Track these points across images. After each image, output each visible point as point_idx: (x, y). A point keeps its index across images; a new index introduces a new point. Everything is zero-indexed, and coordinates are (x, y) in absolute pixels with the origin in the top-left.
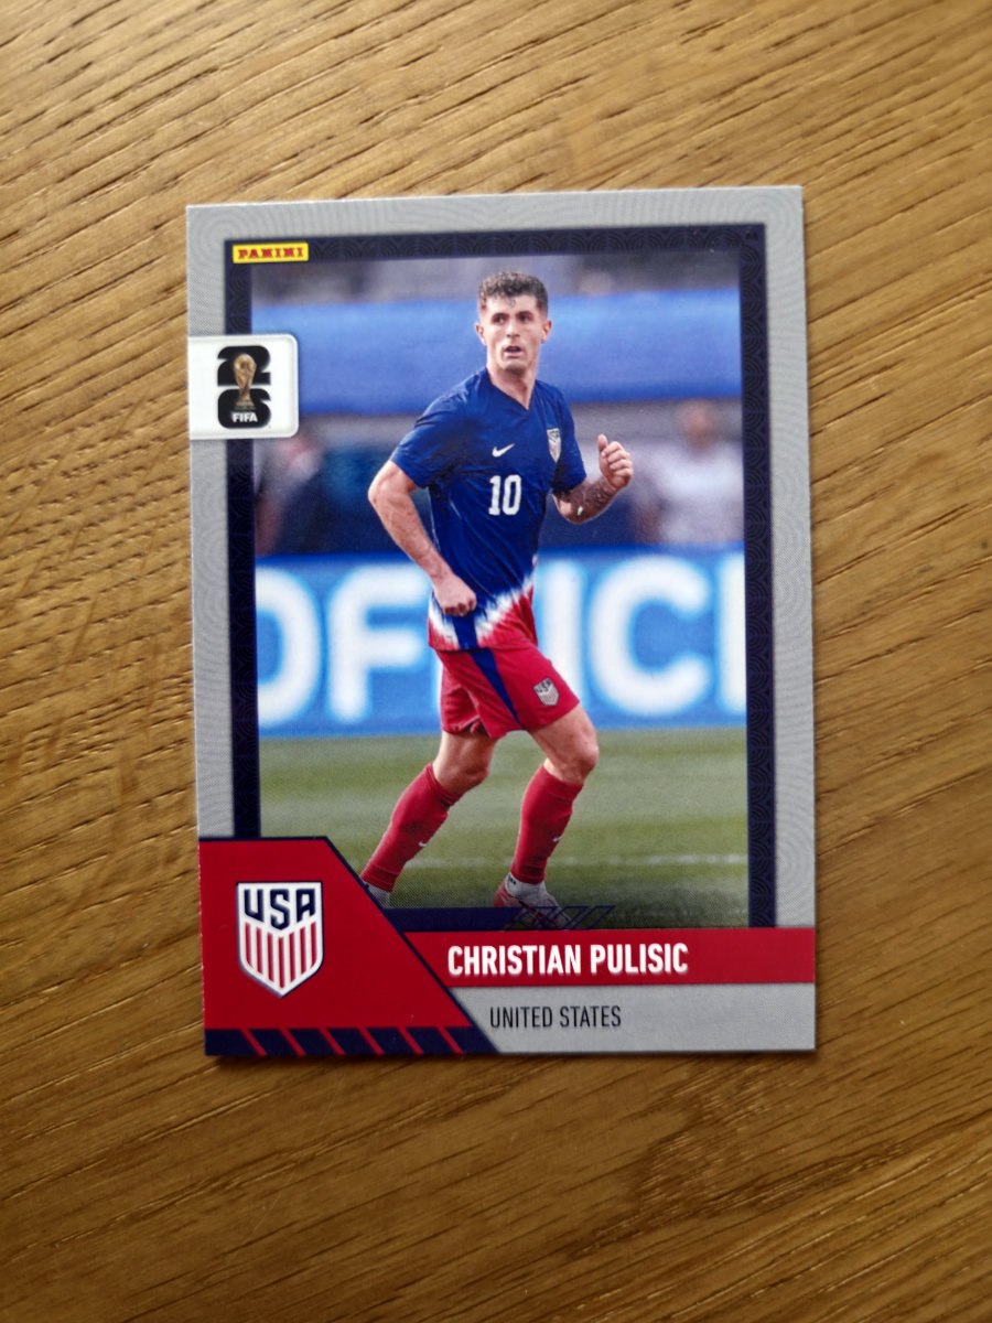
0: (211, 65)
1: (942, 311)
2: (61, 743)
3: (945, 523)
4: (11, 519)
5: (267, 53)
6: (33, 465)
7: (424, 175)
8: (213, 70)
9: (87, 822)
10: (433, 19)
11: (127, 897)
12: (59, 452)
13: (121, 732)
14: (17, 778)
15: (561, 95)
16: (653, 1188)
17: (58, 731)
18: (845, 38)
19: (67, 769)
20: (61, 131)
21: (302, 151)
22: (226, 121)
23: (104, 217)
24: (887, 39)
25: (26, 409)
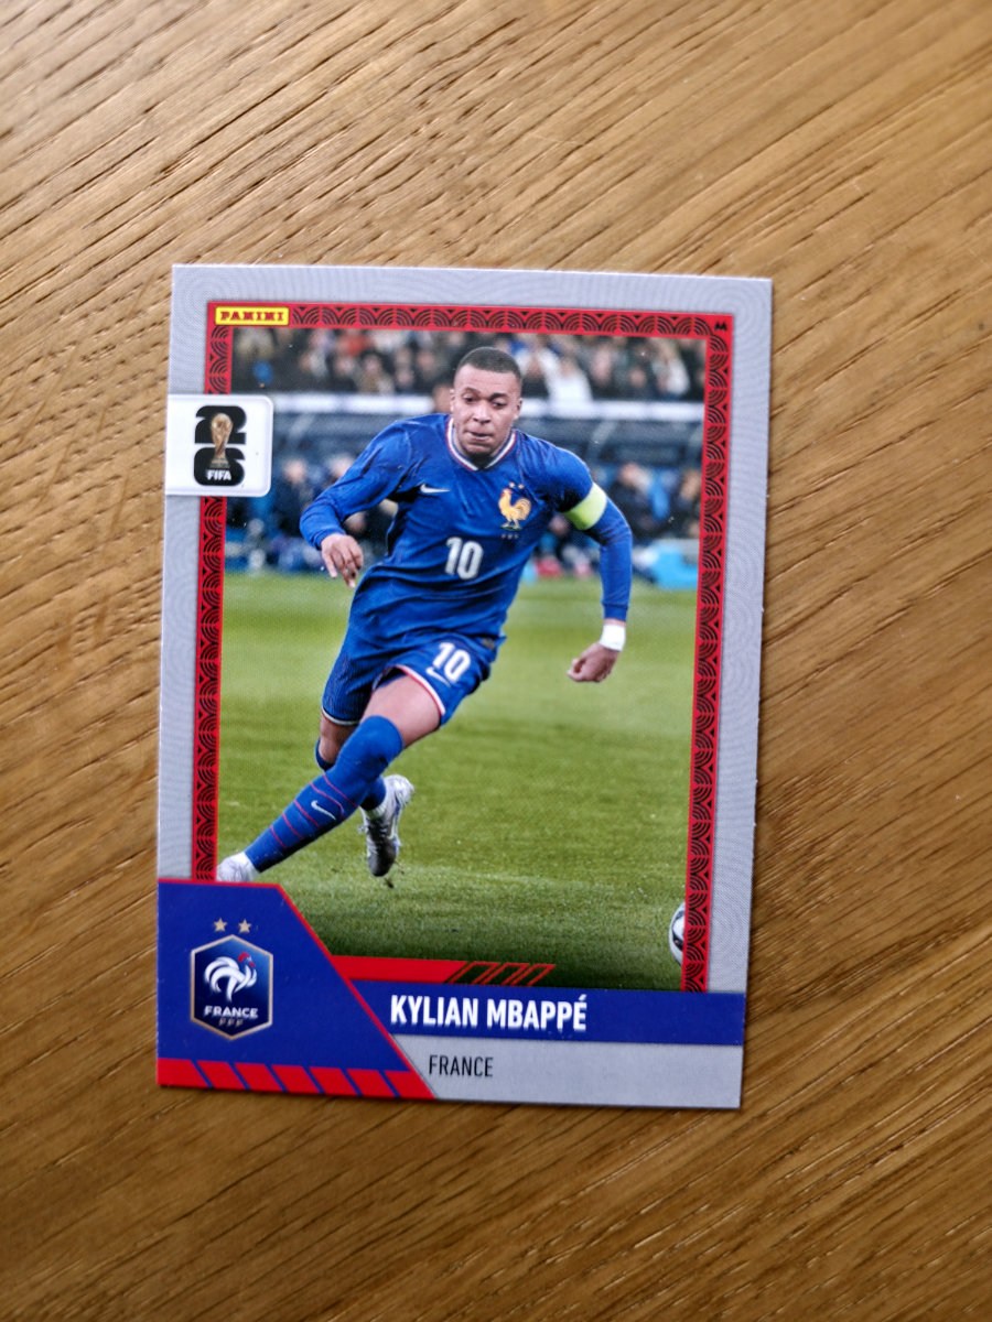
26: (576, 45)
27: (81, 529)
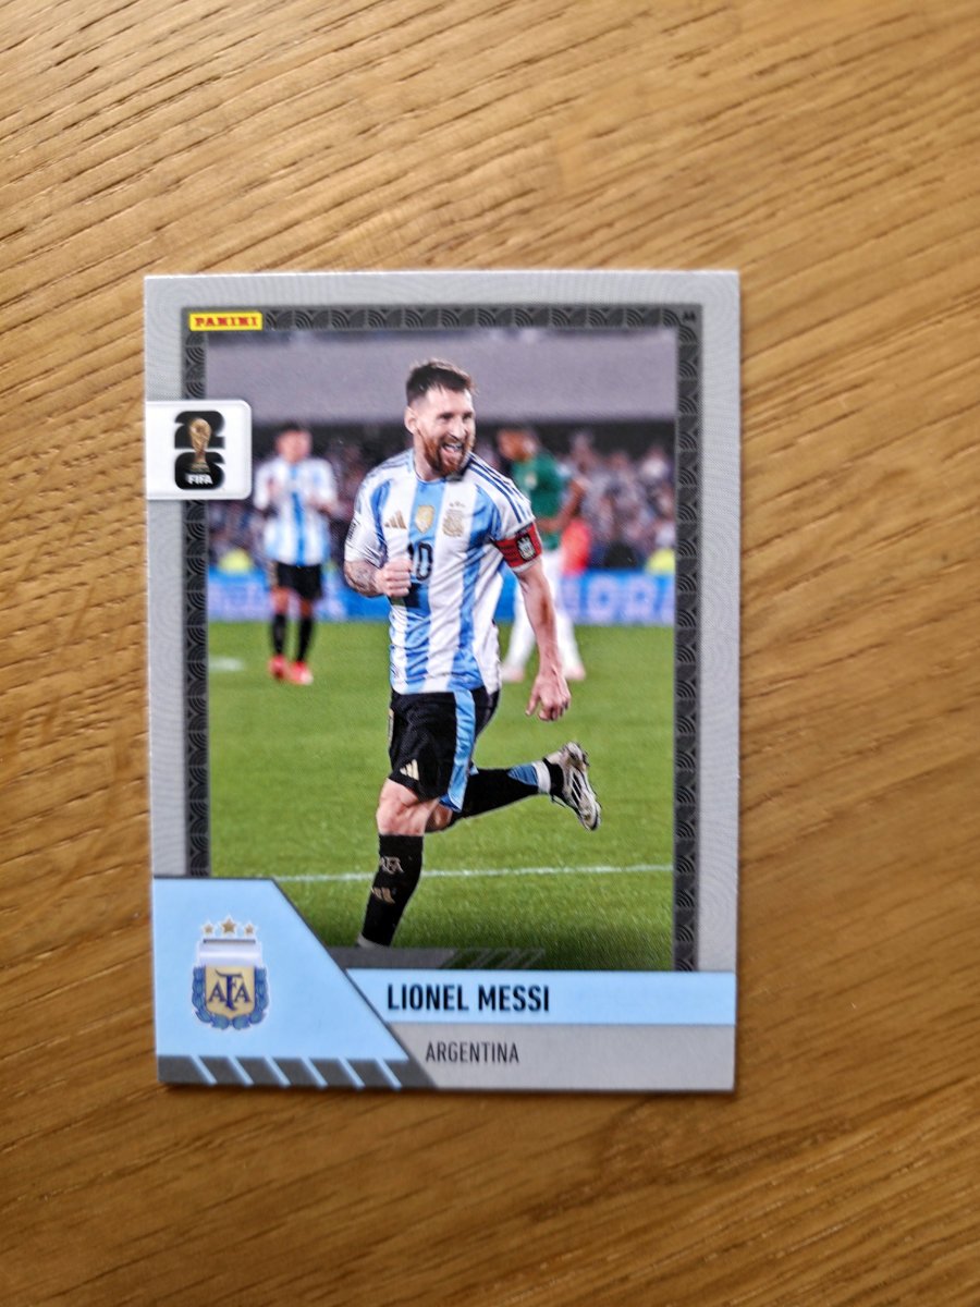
0: (214, 74)
1: (911, 333)
2: (58, 721)
3: (908, 536)
4: (13, 506)
5: (269, 63)
6: (35, 455)
7: (418, 187)
8: (216, 78)
9: (82, 797)
10: (430, 36)
11: (119, 869)
12: (60, 443)
13: (115, 712)
14: (15, 754)
15: (552, 114)
16: (615, 1156)
17: (56, 709)
18: (827, 69)
19: (63, 746)
20: (67, 132)
21: (301, 160)
22: (228, 128)
23: (108, 218)
24: (865, 71)
25: (29, 400)
26: (587, 224)
27: (42, 629)
